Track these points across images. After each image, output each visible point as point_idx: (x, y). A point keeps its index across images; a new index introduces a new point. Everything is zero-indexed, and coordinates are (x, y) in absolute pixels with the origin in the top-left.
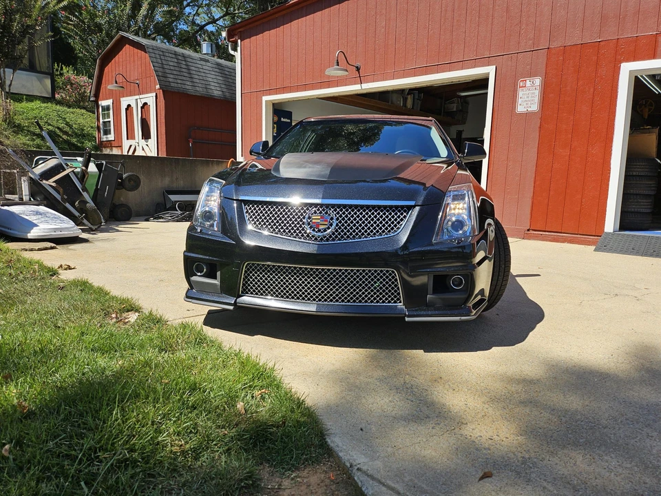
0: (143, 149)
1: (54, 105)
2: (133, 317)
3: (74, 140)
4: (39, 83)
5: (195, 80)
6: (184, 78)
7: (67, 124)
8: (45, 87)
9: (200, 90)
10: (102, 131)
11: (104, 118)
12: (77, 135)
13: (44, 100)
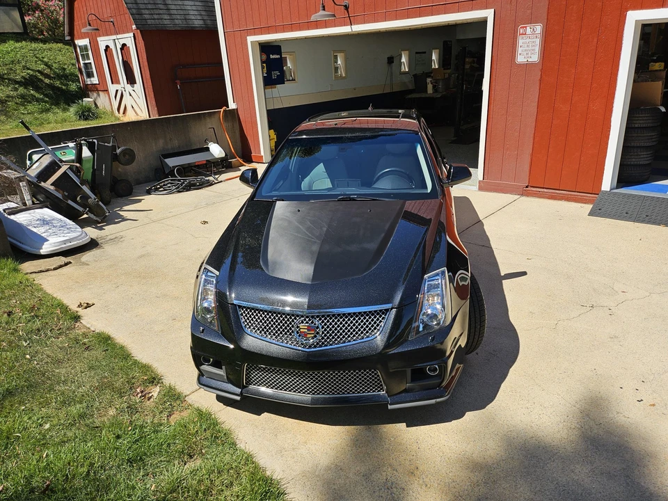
0: (130, 95)
1: (29, 43)
2: (155, 391)
3: (57, 83)
4: (7, 18)
5: (172, 12)
6: (161, 12)
7: (46, 64)
8: (14, 21)
9: (179, 23)
10: (84, 74)
11: (84, 59)
12: (59, 77)
13: (18, 37)
